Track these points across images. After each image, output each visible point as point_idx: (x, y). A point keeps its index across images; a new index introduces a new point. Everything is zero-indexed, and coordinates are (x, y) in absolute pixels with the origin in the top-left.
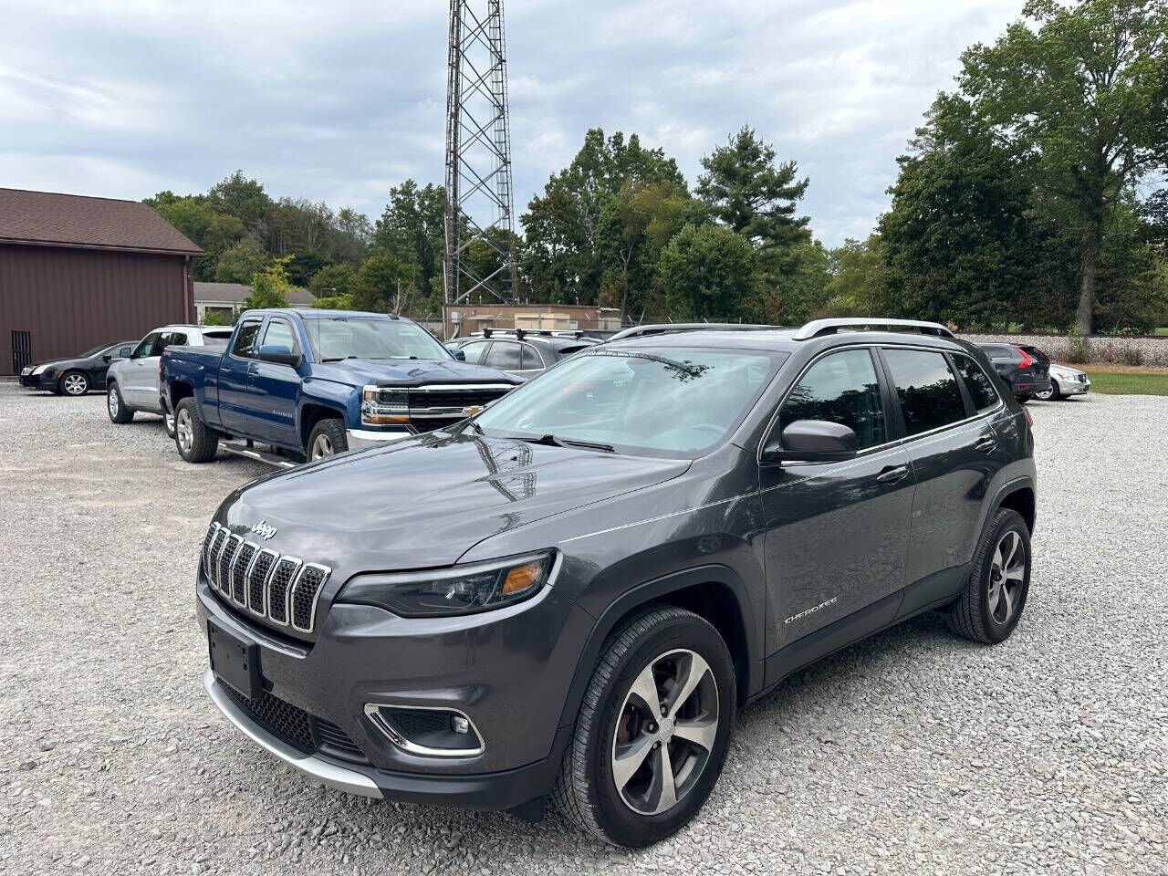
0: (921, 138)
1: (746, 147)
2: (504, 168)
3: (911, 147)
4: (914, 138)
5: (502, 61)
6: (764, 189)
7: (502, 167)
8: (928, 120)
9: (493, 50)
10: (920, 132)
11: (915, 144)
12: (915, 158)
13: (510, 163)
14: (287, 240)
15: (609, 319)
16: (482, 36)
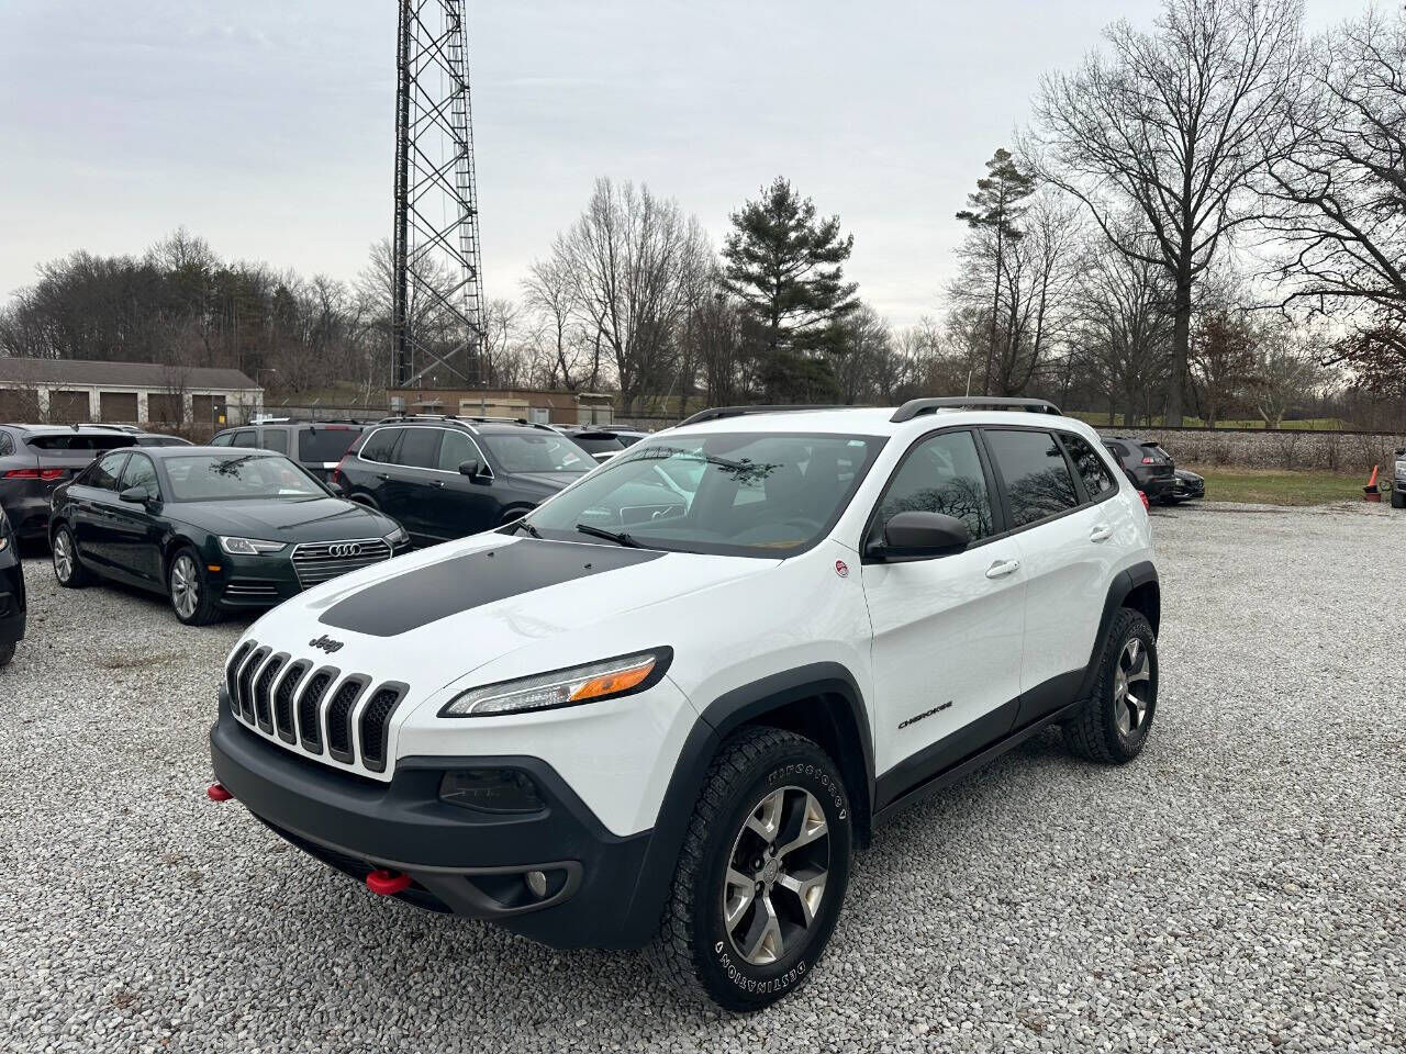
0: (985, 192)
1: (781, 202)
2: (469, 219)
3: (973, 202)
4: (976, 191)
5: (464, 88)
6: (805, 252)
7: (466, 217)
8: (991, 170)
9: (453, 73)
10: (983, 185)
11: (977, 199)
12: (978, 216)
13: (476, 213)
14: (241, 309)
15: (598, 407)
16: (438, 56)
